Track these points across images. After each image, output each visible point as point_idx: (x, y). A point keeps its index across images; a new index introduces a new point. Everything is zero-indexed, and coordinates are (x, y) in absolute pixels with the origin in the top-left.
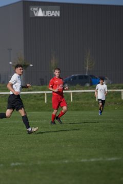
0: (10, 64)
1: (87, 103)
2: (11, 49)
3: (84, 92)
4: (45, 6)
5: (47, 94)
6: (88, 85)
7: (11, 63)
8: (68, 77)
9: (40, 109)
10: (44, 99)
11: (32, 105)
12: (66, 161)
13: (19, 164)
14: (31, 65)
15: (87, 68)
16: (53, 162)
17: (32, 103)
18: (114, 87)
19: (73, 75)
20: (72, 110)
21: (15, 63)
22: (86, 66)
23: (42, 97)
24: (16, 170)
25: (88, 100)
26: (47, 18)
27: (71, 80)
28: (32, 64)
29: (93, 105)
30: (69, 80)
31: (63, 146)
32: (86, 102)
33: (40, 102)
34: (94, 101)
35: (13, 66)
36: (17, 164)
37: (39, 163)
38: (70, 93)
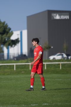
5: (62, 64)
9: (57, 72)
10: (59, 67)
21: (43, 46)
23: (58, 66)
28: (52, 46)
33: (57, 69)
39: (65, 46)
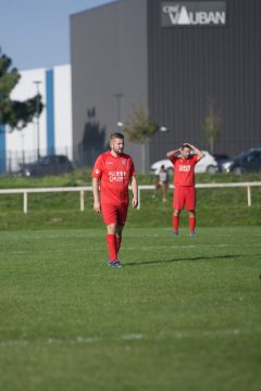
0: (120, 128)
2: (121, 95)
7: (120, 124)
8: (243, 154)
11: (165, 213)
12: (236, 332)
13: (139, 336)
14: (163, 129)
16: (206, 333)
19: (252, 150)
20: (249, 224)
21: (128, 123)
24: (128, 348)
26: (199, 27)
27: (249, 159)
28: (164, 126)
30: (245, 159)
31: (230, 299)
35: (126, 130)
38: (246, 188)
39: (211, 123)
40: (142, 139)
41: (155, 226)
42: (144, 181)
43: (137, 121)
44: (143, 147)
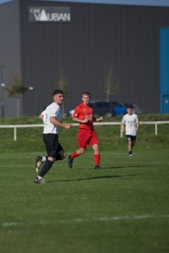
0: (2, 87)
1: (109, 141)
2: (3, 66)
3: (104, 126)
4: (50, 6)
6: (109, 115)
7: (3, 85)
11: (32, 143)
12: (79, 220)
13: (15, 224)
14: (31, 88)
15: (108, 92)
16: (61, 221)
17: (32, 140)
18: (146, 119)
21: (8, 85)
22: (106, 90)
24: (10, 232)
25: (109, 136)
26: (53, 23)
28: (32, 86)
29: (116, 144)
31: (75, 199)
32: (107, 138)
34: (117, 137)
35: (6, 89)
36: (11, 224)
37: (42, 222)
40: (17, 95)
41: (26, 151)
42: (19, 122)
43: (14, 83)
44: (18, 100)
